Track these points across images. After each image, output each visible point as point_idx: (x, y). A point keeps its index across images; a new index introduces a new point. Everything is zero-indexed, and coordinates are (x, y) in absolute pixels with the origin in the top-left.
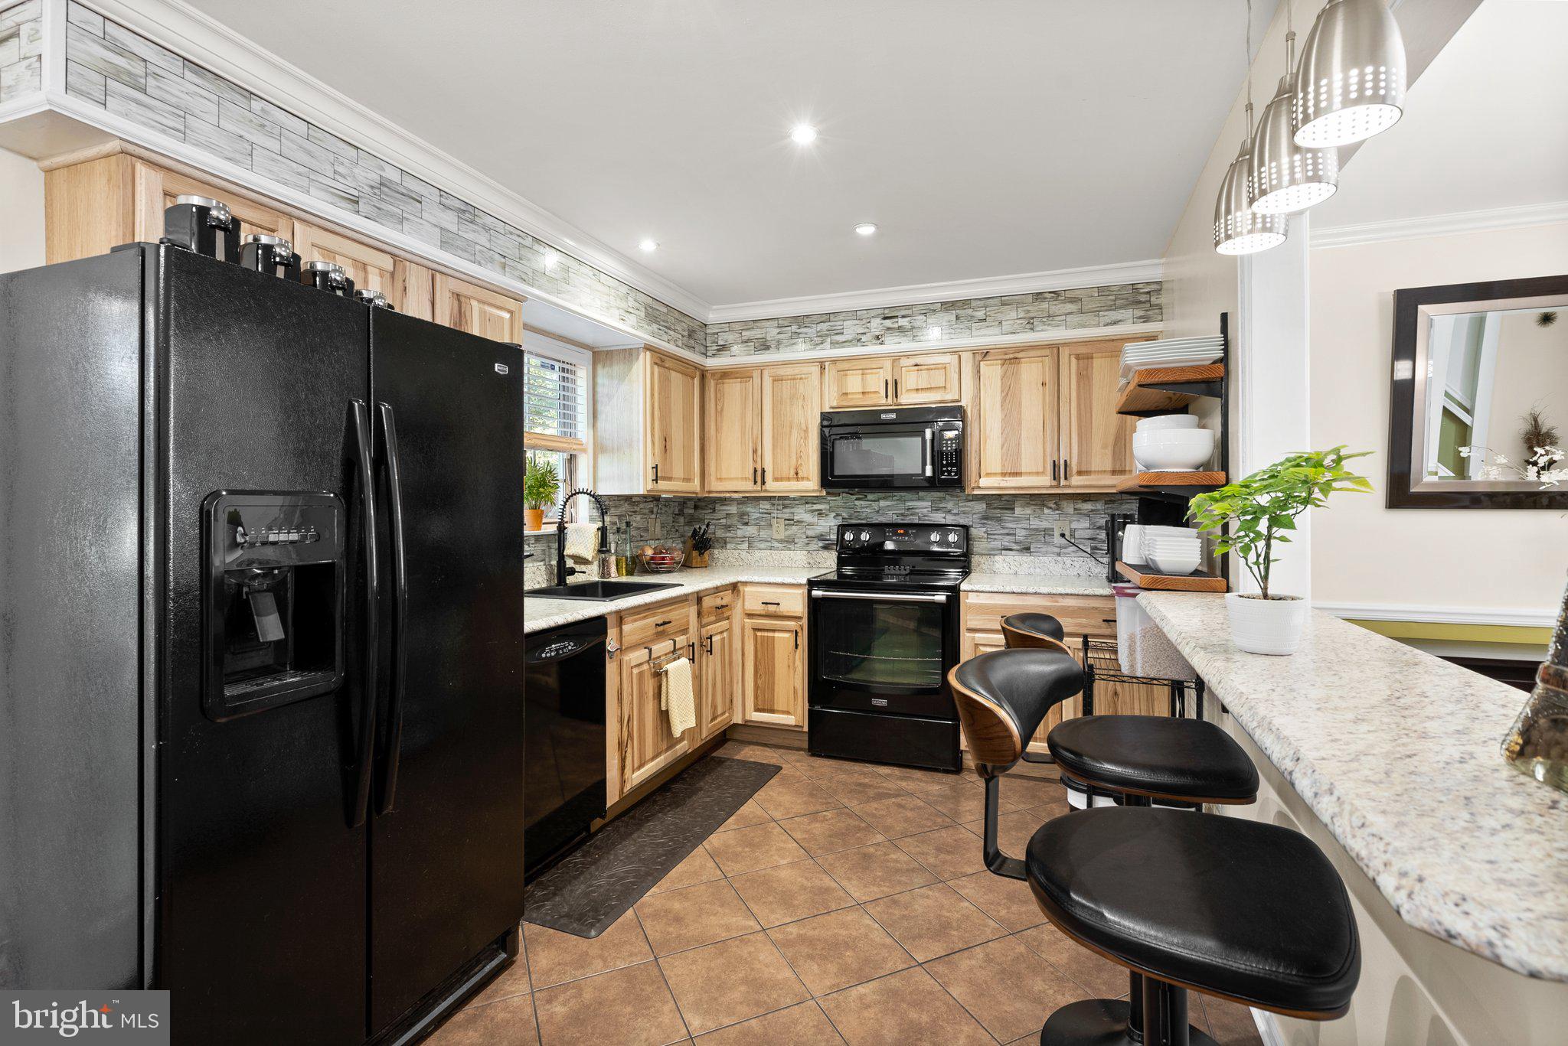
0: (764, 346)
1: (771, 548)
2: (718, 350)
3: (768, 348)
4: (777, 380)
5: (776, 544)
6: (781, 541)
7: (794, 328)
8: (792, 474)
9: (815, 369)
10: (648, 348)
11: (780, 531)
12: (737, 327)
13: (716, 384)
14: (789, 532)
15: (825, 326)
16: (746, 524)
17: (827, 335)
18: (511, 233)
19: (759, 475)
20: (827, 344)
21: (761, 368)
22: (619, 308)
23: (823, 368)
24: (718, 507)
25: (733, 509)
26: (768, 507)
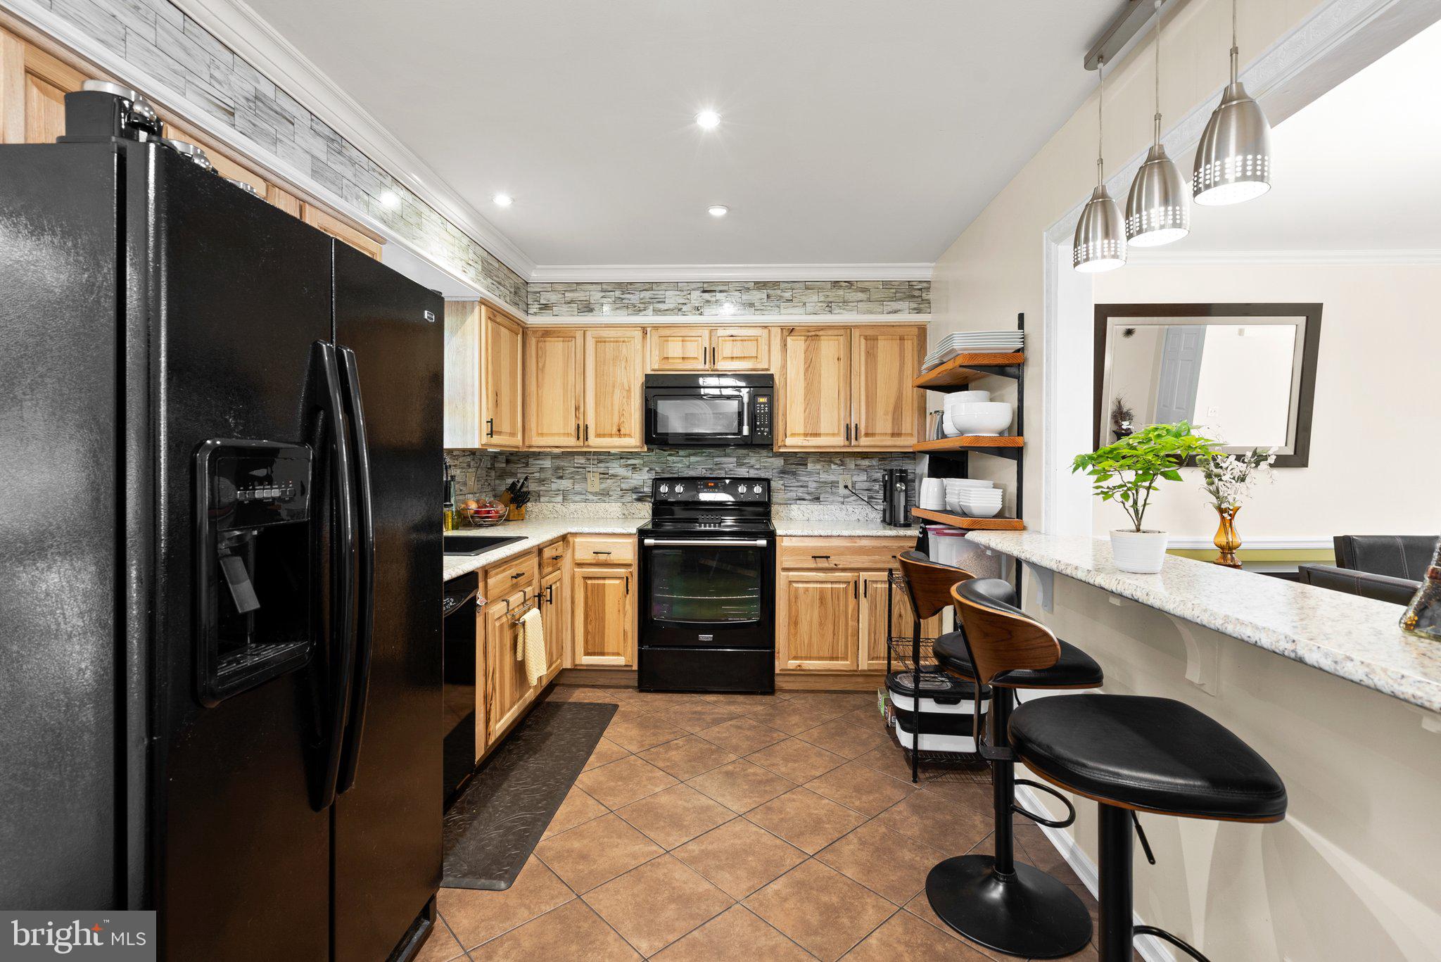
0: (588, 308)
1: (586, 501)
2: (540, 309)
3: (591, 310)
4: (599, 341)
5: (591, 497)
6: (595, 494)
7: (618, 293)
8: (615, 430)
9: (638, 334)
10: (483, 302)
11: (594, 483)
12: (560, 288)
13: (538, 342)
14: (603, 486)
15: (647, 294)
16: (561, 478)
17: (649, 303)
18: (374, 170)
19: (582, 432)
20: (650, 311)
21: (584, 329)
22: (461, 260)
23: (645, 333)
24: (531, 461)
25: (547, 463)
26: (583, 461)
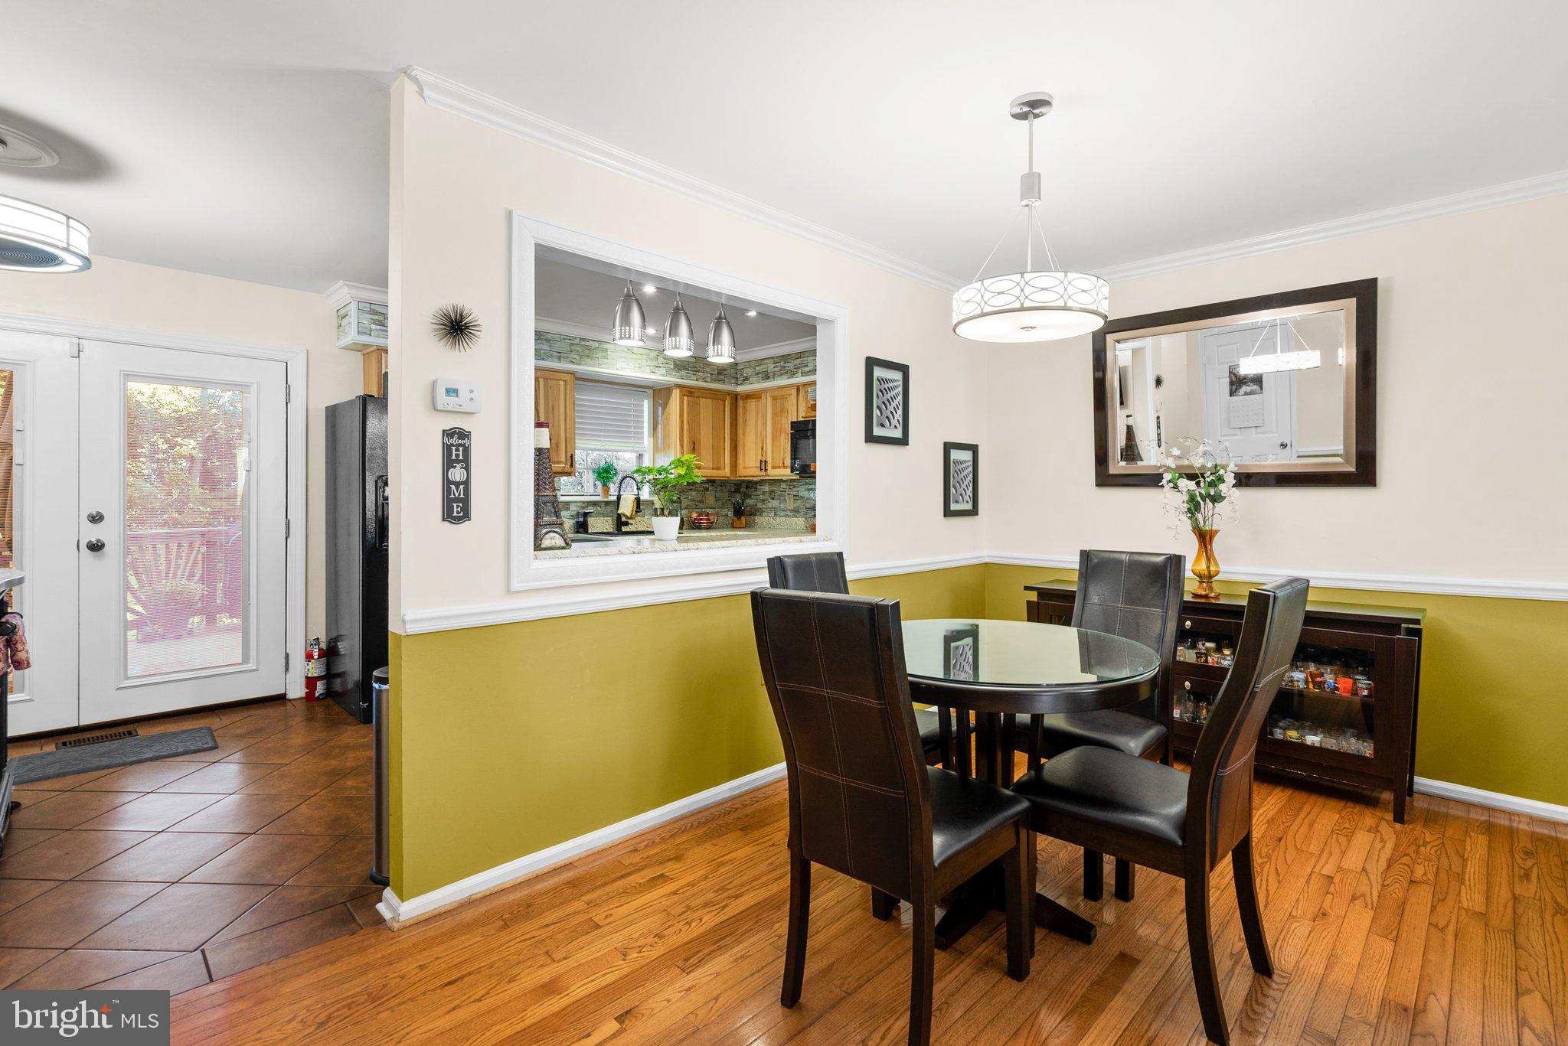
0: (767, 377)
1: (786, 516)
2: (744, 380)
3: (768, 378)
4: (774, 399)
5: (789, 513)
6: (791, 511)
7: (782, 363)
8: (781, 464)
9: (794, 391)
10: (678, 386)
11: (790, 504)
12: (753, 364)
13: (743, 403)
14: (796, 505)
15: (798, 361)
16: (773, 499)
17: (800, 368)
18: (565, 339)
19: (763, 466)
20: (799, 374)
21: (766, 390)
22: (649, 366)
23: (798, 390)
24: (759, 487)
25: (766, 488)
26: (785, 487)
